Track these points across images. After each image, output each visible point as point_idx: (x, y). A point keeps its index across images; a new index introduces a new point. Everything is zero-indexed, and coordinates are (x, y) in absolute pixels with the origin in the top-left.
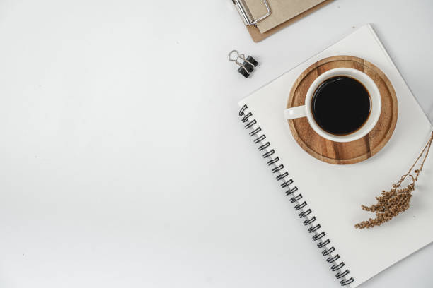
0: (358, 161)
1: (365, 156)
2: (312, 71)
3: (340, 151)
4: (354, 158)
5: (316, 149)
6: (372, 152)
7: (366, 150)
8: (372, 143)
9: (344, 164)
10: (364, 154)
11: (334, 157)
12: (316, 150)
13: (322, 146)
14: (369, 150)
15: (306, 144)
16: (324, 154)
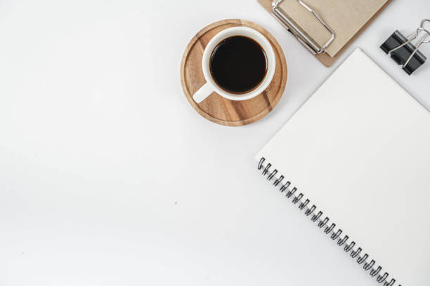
0: (261, 117)
1: (267, 110)
2: (195, 43)
3: (242, 111)
4: (257, 114)
5: (219, 116)
6: (272, 105)
7: (266, 105)
8: (270, 96)
9: (249, 123)
10: (265, 109)
11: (238, 119)
12: (220, 118)
13: (225, 112)
14: (269, 104)
15: (208, 114)
16: (229, 119)
